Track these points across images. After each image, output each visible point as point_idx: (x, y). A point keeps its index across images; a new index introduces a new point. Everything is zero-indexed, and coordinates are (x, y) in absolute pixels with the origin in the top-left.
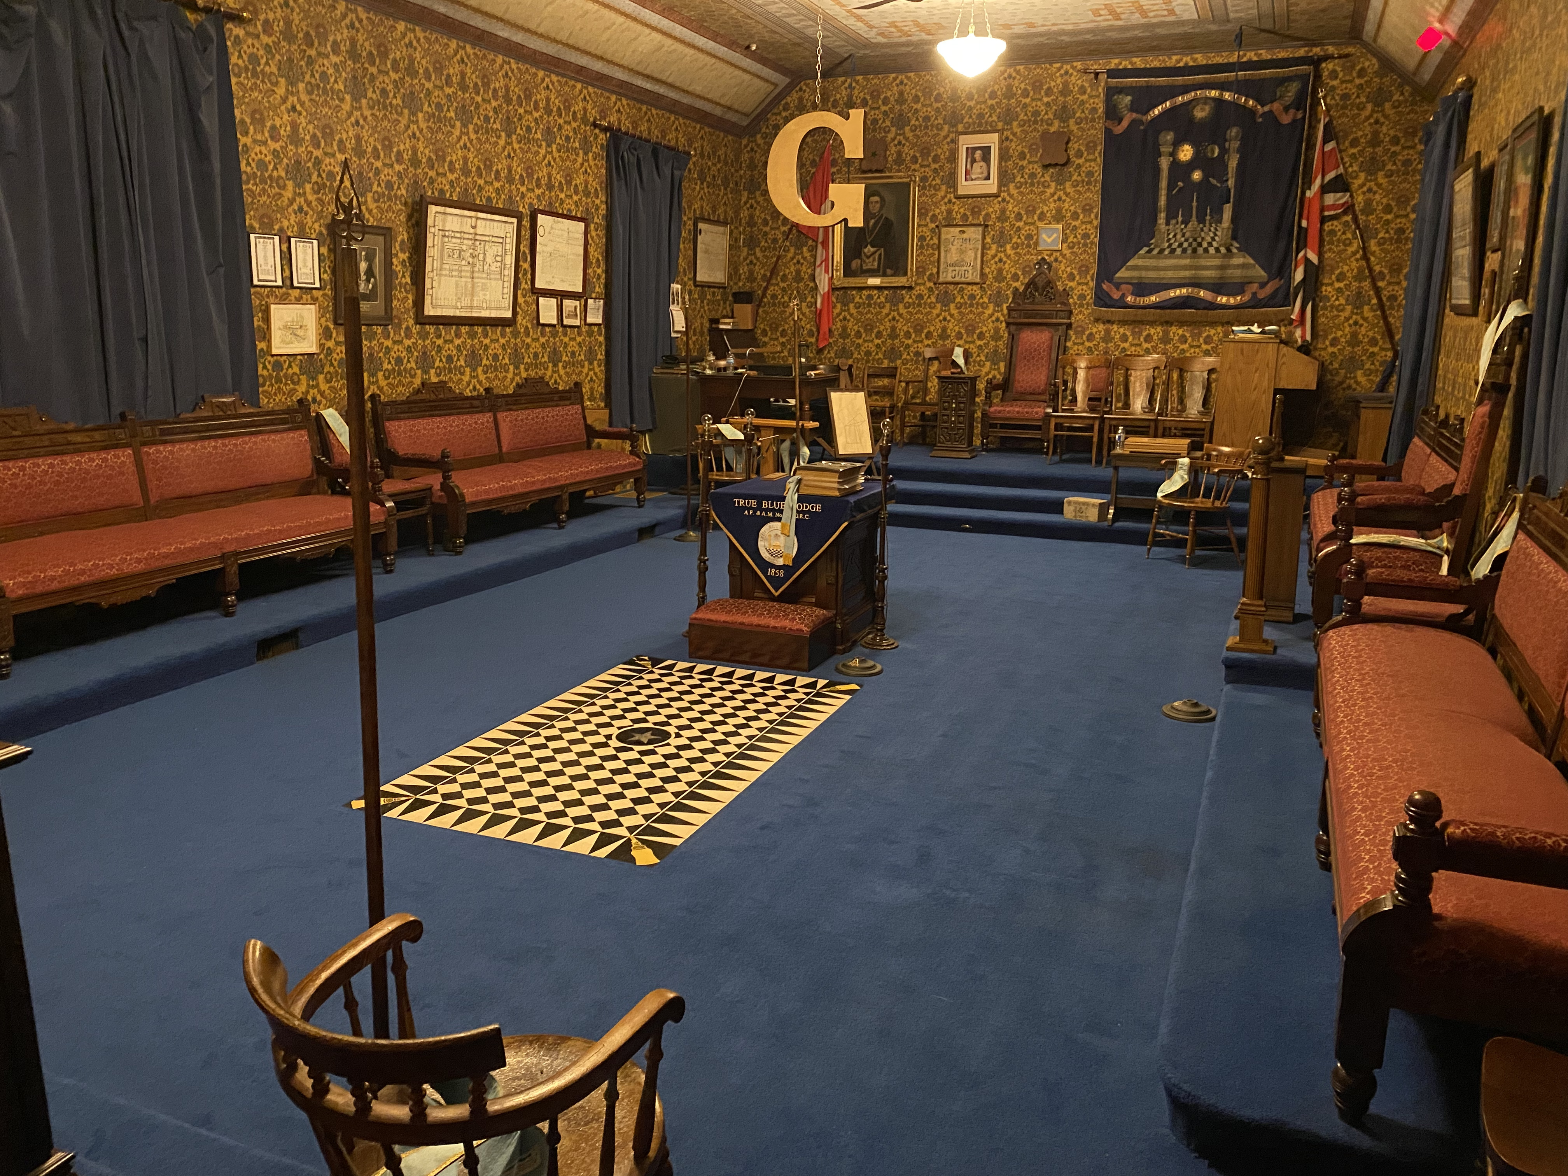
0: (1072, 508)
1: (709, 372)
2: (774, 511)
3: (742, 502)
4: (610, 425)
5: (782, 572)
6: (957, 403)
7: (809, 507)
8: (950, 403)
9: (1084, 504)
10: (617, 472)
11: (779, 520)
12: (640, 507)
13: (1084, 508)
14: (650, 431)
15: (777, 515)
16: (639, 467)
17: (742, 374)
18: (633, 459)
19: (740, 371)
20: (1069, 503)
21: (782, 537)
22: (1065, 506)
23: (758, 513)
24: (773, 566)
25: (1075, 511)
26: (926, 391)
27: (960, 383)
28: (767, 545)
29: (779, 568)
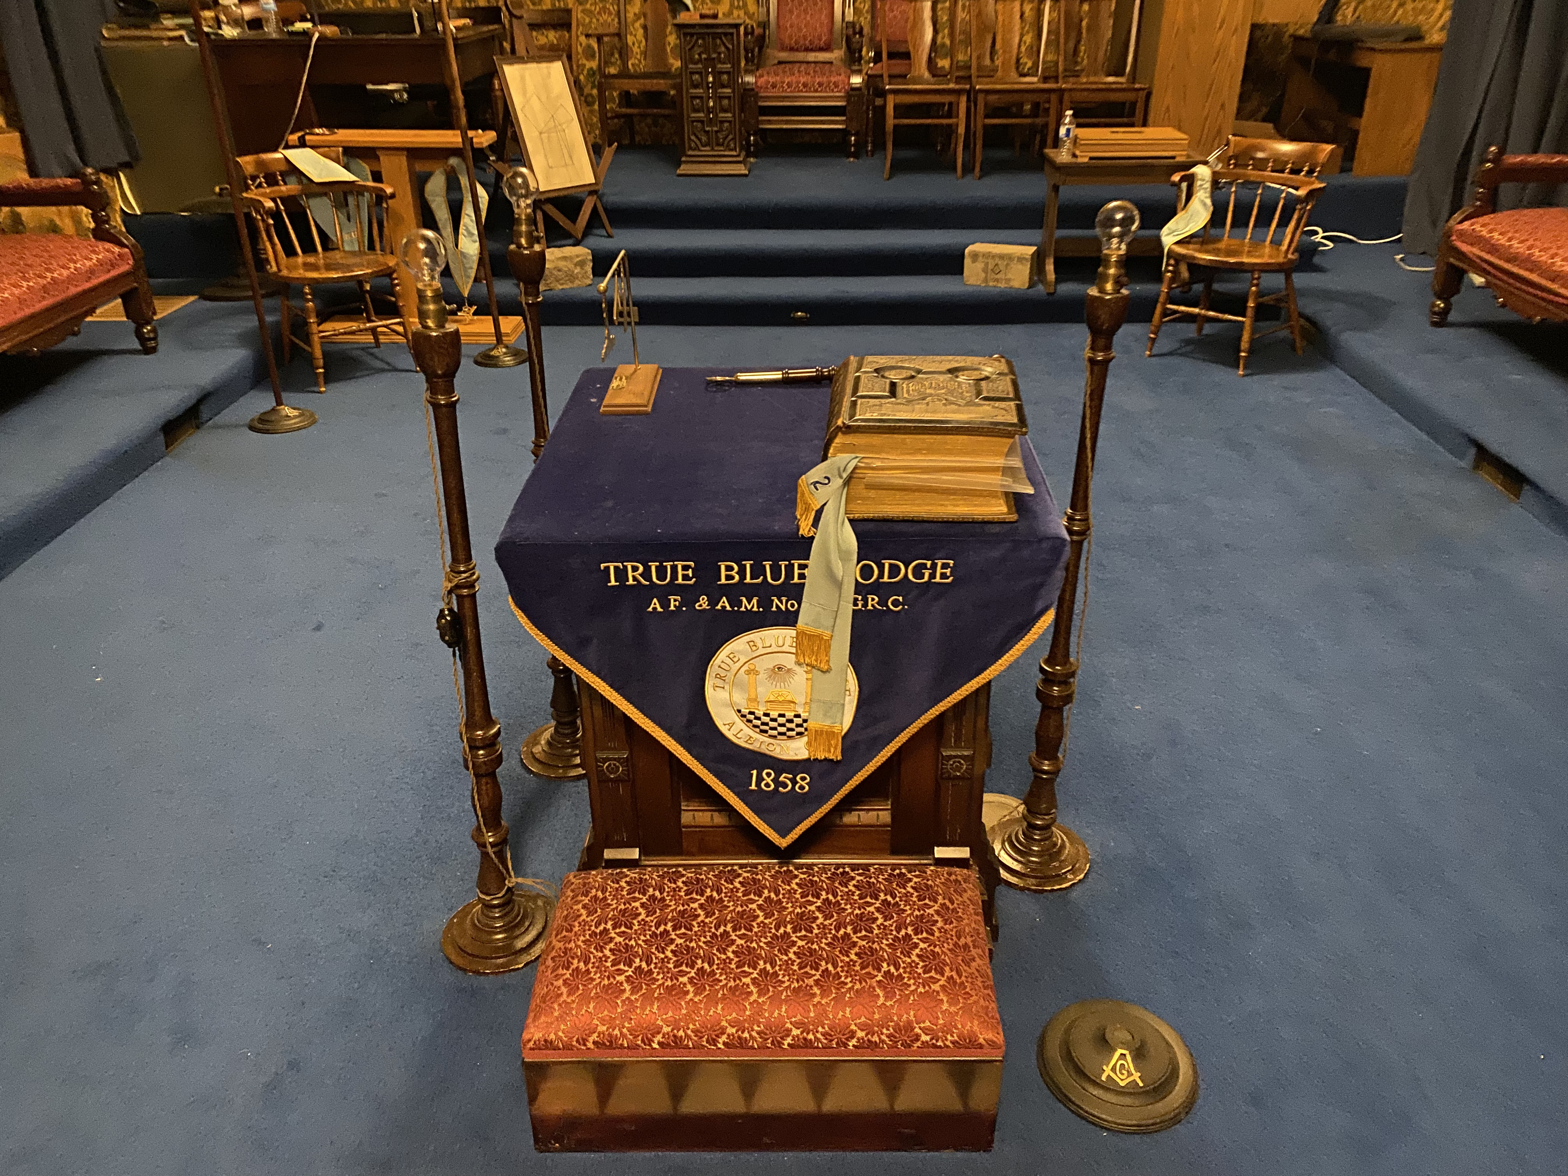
0: (980, 265)
1: (229, 32)
2: (764, 593)
3: (634, 573)
4: (33, 172)
5: (803, 782)
6: (717, 74)
7: (907, 572)
8: (703, 74)
9: (1002, 257)
10: (73, 291)
11: (789, 619)
12: (148, 351)
13: (1002, 264)
14: (126, 166)
15: (779, 604)
16: (124, 268)
17: (306, 34)
18: (105, 251)
19: (299, 26)
20: (975, 256)
21: (801, 676)
22: (967, 261)
23: (703, 603)
24: (763, 760)
25: (985, 270)
26: (624, 52)
27: (716, 36)
28: (740, 699)
29: (793, 767)
